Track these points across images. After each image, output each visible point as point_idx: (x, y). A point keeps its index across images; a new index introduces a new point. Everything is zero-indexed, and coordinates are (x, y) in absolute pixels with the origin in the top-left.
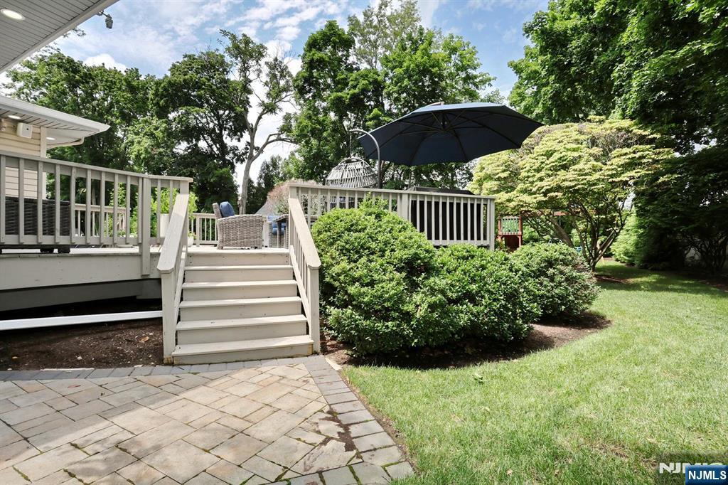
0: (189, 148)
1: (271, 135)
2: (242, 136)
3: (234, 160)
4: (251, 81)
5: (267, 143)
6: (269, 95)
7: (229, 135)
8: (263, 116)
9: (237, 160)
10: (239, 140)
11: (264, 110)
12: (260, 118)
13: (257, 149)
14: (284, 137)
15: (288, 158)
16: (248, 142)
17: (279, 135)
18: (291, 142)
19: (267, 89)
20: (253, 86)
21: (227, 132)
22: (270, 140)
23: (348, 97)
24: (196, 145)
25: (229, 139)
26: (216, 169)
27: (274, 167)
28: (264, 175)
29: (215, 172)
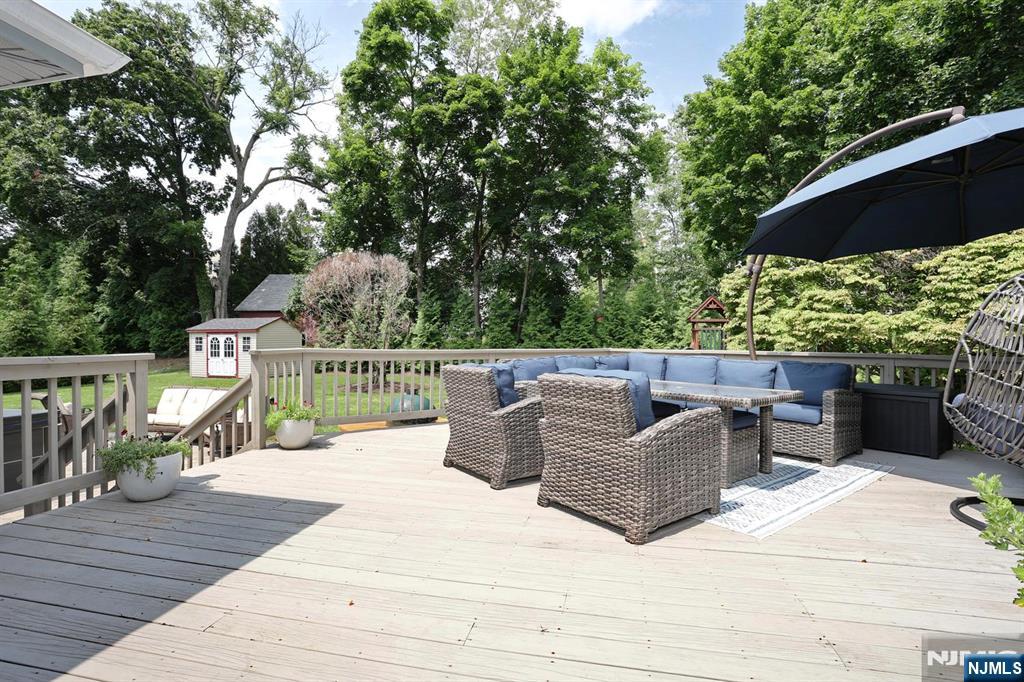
0: (108, 178)
1: (272, 169)
2: (218, 166)
3: (202, 208)
4: (241, 71)
5: (267, 182)
6: (271, 99)
7: (195, 160)
8: (261, 135)
9: (209, 208)
10: (213, 173)
11: (263, 125)
12: (256, 137)
13: (247, 190)
14: (297, 175)
15: (293, 210)
16: (230, 178)
17: (288, 170)
18: (306, 183)
19: (266, 90)
20: (245, 79)
21: (192, 155)
22: (270, 178)
23: (448, 114)
24: (124, 174)
25: (195, 167)
26: (172, 220)
27: (271, 224)
28: (254, 235)
29: (171, 225)
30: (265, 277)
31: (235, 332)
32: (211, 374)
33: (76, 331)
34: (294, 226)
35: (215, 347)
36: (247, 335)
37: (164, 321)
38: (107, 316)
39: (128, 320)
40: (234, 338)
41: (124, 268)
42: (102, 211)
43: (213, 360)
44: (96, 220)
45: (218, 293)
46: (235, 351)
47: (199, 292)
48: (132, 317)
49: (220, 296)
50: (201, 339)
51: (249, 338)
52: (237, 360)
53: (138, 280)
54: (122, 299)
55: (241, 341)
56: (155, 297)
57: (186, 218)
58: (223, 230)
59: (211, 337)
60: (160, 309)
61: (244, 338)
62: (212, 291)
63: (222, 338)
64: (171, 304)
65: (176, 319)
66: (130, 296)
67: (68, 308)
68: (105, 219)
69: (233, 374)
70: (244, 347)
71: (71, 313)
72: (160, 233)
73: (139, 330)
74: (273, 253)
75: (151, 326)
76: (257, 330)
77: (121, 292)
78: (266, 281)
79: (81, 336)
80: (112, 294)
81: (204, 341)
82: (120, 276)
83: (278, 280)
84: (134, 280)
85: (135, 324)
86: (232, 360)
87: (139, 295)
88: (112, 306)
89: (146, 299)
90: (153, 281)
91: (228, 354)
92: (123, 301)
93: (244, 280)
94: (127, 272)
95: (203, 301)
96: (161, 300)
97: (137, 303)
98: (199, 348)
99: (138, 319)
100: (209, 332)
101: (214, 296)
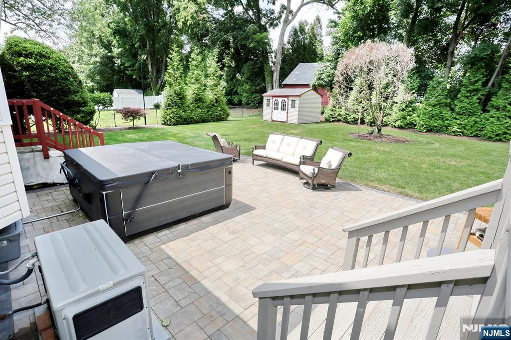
0: (226, 14)
3: (267, 26)
5: (302, 5)
9: (271, 25)
13: (291, 12)
15: (313, 23)
16: (283, 6)
18: (324, 3)
22: (304, 2)
24: (232, 11)
26: (255, 34)
27: (301, 33)
28: (292, 40)
29: (254, 36)
30: (297, 65)
31: (287, 97)
32: (274, 120)
33: (216, 95)
34: (313, 33)
35: (276, 104)
36: (293, 99)
37: (249, 90)
38: (225, 87)
39: (233, 89)
40: (286, 100)
41: (232, 62)
42: (224, 32)
43: (275, 112)
44: (222, 37)
45: (275, 74)
46: (286, 107)
47: (266, 74)
48: (235, 87)
49: (276, 75)
50: (269, 100)
51: (294, 100)
52: (287, 113)
53: (238, 69)
54: (231, 79)
55: (290, 102)
56: (246, 77)
57: (260, 32)
58: (279, 37)
59: (275, 99)
60: (247, 83)
61: (292, 100)
62: (272, 73)
63: (280, 100)
64: (252, 81)
65: (255, 88)
66: (234, 77)
67: (213, 83)
68: (225, 36)
69: (285, 121)
70: (292, 105)
71: (214, 85)
72: (249, 41)
73: (238, 94)
74: (301, 50)
75: (243, 92)
76: (300, 96)
77: (230, 75)
78: (298, 67)
79: (218, 97)
80: (227, 76)
81: (271, 101)
82: (230, 66)
83: (304, 66)
84: (236, 68)
85: (236, 91)
86: (284, 112)
87: (238, 76)
88: (227, 82)
89: (241, 78)
90: (246, 68)
91: (283, 109)
92: (231, 80)
93: (286, 67)
94: (233, 65)
95: (268, 79)
96: (248, 78)
97: (237, 80)
98: (268, 105)
99: (237, 88)
100: (274, 96)
101: (273, 76)
